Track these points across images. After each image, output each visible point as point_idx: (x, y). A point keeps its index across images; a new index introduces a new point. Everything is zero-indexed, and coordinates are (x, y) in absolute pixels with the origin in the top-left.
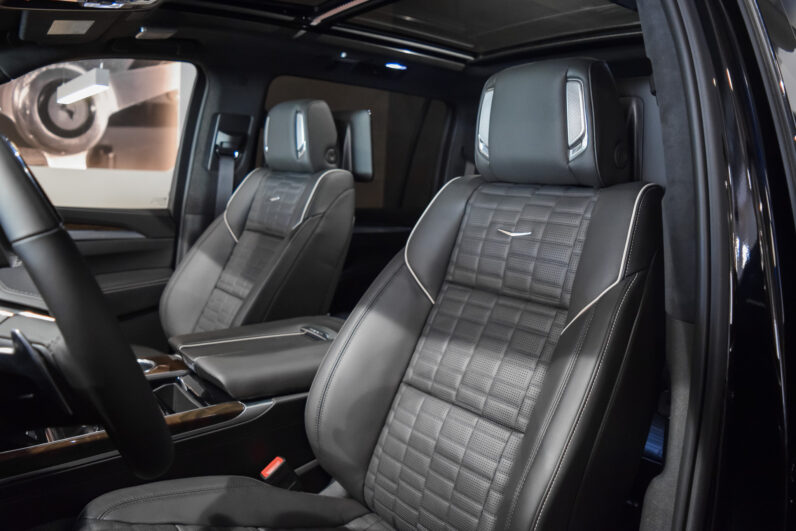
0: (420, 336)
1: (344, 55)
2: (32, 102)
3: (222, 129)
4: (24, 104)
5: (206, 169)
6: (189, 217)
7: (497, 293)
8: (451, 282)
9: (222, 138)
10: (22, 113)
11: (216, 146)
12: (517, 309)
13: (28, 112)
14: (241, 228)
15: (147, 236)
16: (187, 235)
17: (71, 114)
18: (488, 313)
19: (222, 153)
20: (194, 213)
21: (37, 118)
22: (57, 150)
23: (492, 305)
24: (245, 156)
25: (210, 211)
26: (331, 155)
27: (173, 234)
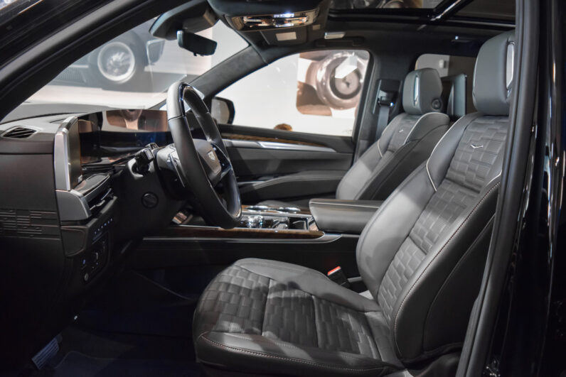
0: (423, 209)
1: (457, 38)
2: (327, 77)
3: (382, 89)
4: (322, 79)
5: (372, 113)
6: (361, 141)
7: (462, 185)
8: (448, 179)
9: (382, 95)
10: (321, 84)
11: (378, 99)
12: (464, 194)
13: (324, 84)
14: (386, 149)
15: (338, 152)
16: (359, 152)
17: (348, 84)
18: (453, 197)
19: (382, 104)
20: (363, 139)
21: (329, 87)
22: (338, 107)
23: (457, 191)
24: (396, 104)
25: (373, 137)
26: (436, 103)
27: (352, 151)
